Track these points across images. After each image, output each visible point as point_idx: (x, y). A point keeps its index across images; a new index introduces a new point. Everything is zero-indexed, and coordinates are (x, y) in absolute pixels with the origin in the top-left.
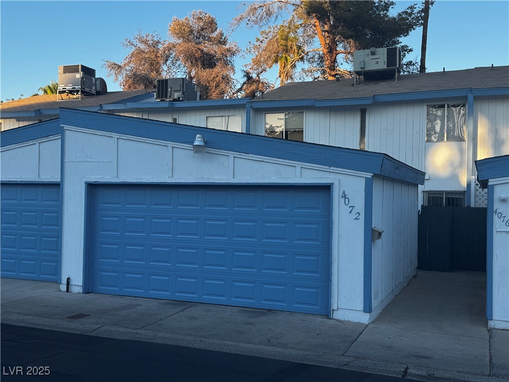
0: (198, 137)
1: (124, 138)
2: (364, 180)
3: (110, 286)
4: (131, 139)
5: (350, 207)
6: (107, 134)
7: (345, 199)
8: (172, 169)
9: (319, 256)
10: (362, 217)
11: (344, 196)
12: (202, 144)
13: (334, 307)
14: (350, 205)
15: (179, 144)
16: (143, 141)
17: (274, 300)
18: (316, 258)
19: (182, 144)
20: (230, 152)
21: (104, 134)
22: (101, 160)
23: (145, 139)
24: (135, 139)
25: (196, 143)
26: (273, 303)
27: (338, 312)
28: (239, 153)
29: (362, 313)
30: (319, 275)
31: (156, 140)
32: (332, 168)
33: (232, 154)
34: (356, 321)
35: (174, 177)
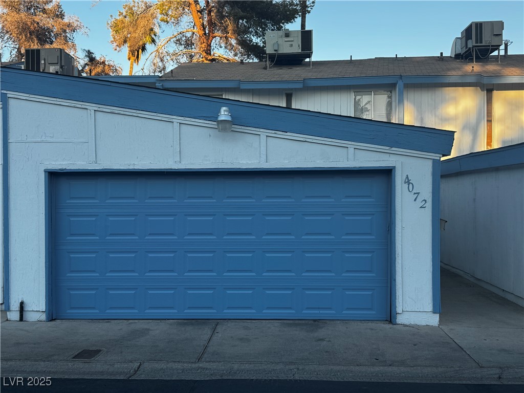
0: (224, 111)
1: (104, 110)
2: (430, 163)
3: (86, 308)
4: (116, 112)
5: (415, 193)
6: (79, 104)
7: (409, 184)
8: (180, 151)
9: (374, 252)
10: (429, 205)
11: (408, 181)
12: (229, 118)
13: (399, 310)
14: (414, 191)
15: (189, 119)
16: (135, 114)
17: (319, 308)
18: (370, 255)
19: (193, 120)
20: (262, 130)
21: (73, 105)
22: (69, 141)
23: (138, 112)
24: (122, 113)
25: (222, 118)
26: (317, 312)
27: (402, 315)
28: (273, 132)
29: (432, 315)
30: (374, 275)
31: (155, 114)
32: (393, 149)
33: (264, 133)
34: (424, 324)
35: (183, 163)
